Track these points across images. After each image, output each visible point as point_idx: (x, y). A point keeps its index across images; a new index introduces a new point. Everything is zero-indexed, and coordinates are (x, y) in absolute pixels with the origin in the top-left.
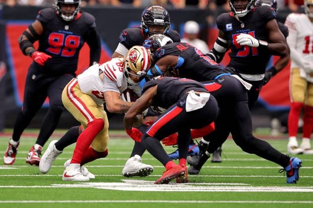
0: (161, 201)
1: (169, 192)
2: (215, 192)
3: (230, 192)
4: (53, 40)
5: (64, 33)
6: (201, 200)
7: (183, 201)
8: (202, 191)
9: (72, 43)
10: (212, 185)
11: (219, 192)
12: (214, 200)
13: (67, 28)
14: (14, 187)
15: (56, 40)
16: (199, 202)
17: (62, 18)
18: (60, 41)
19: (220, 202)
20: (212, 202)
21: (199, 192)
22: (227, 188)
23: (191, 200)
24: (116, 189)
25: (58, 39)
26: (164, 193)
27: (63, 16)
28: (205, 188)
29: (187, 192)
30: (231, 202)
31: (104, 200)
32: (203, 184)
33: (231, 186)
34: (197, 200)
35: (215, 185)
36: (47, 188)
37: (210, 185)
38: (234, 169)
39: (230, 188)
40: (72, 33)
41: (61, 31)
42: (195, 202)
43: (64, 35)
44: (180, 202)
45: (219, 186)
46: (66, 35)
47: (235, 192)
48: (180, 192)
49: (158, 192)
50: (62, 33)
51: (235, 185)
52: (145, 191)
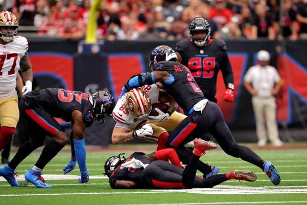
0: (243, 203)
1: (250, 195)
2: (288, 194)
3: (300, 194)
4: (192, 64)
5: (200, 57)
6: (276, 201)
7: (261, 202)
8: (276, 193)
9: (209, 64)
10: (285, 188)
11: (291, 194)
12: (287, 201)
13: (202, 52)
14: (120, 193)
15: (195, 64)
16: (275, 202)
17: (196, 44)
18: (198, 65)
19: (293, 202)
20: (286, 202)
21: (274, 194)
22: (298, 190)
23: (268, 201)
24: (205, 193)
25: (196, 62)
26: (245, 195)
27: (196, 42)
28: (279, 190)
29: (264, 194)
30: (301, 202)
31: (195, 202)
32: (277, 187)
33: (301, 188)
34: (273, 201)
35: (287, 188)
36: (147, 194)
37: (283, 188)
38: (303, 174)
39: (301, 190)
40: (207, 56)
41: (197, 56)
42: (272, 202)
43: (200, 58)
44: (259, 202)
45: (291, 188)
46: (203, 58)
47: (304, 193)
48: (258, 194)
49: (240, 195)
50: (198, 57)
51: (304, 188)
52: (229, 195)
